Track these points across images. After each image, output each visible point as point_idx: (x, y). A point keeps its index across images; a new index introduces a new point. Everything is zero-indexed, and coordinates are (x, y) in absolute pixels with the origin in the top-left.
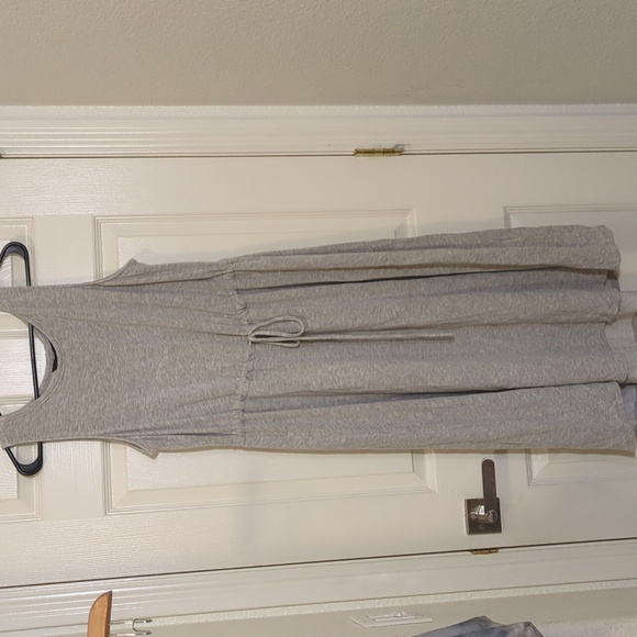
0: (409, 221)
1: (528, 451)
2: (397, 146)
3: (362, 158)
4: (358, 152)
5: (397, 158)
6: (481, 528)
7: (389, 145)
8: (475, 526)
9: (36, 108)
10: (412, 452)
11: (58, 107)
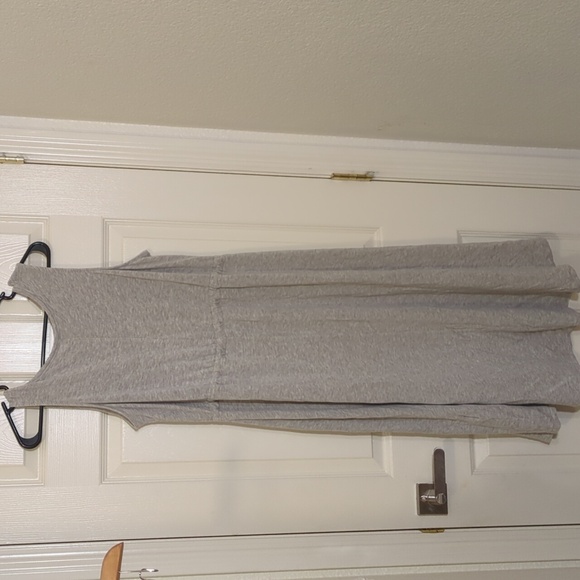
0: (376, 238)
1: (472, 437)
2: (368, 172)
3: (337, 182)
4: (335, 176)
5: (367, 183)
6: (430, 509)
7: (362, 172)
8: (425, 508)
9: (56, 121)
10: (372, 434)
11: (76, 121)
